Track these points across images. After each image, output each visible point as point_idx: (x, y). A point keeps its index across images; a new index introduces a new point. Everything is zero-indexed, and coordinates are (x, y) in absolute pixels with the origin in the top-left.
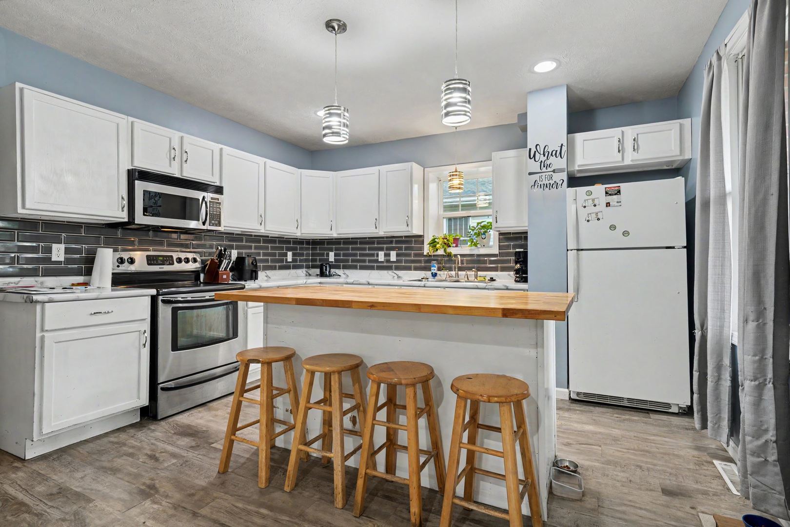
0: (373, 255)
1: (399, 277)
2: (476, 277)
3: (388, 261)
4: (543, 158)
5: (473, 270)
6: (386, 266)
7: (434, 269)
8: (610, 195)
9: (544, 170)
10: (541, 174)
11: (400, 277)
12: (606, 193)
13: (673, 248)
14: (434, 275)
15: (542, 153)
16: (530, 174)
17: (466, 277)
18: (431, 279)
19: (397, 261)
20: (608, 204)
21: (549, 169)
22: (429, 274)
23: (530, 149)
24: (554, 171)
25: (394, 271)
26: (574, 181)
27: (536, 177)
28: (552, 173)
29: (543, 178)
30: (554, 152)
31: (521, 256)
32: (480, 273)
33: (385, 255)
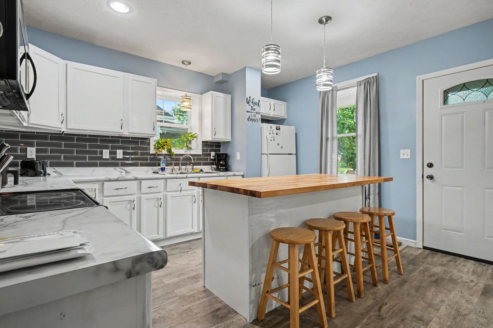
0: (96, 152)
1: (127, 172)
2: (193, 169)
3: (114, 158)
4: (252, 105)
5: (191, 165)
6: (113, 163)
7: (163, 165)
8: (277, 129)
9: (253, 111)
10: (251, 113)
12: (276, 128)
13: (292, 154)
14: (163, 169)
15: (252, 102)
16: (247, 112)
17: (186, 170)
18: (160, 172)
19: (124, 159)
20: (277, 134)
21: (255, 112)
22: (156, 168)
23: (247, 98)
24: (256, 113)
25: (122, 168)
26: (265, 120)
27: (249, 114)
28: (255, 114)
29: (252, 115)
30: (256, 103)
31: (224, 157)
32: (195, 167)
33: (111, 153)
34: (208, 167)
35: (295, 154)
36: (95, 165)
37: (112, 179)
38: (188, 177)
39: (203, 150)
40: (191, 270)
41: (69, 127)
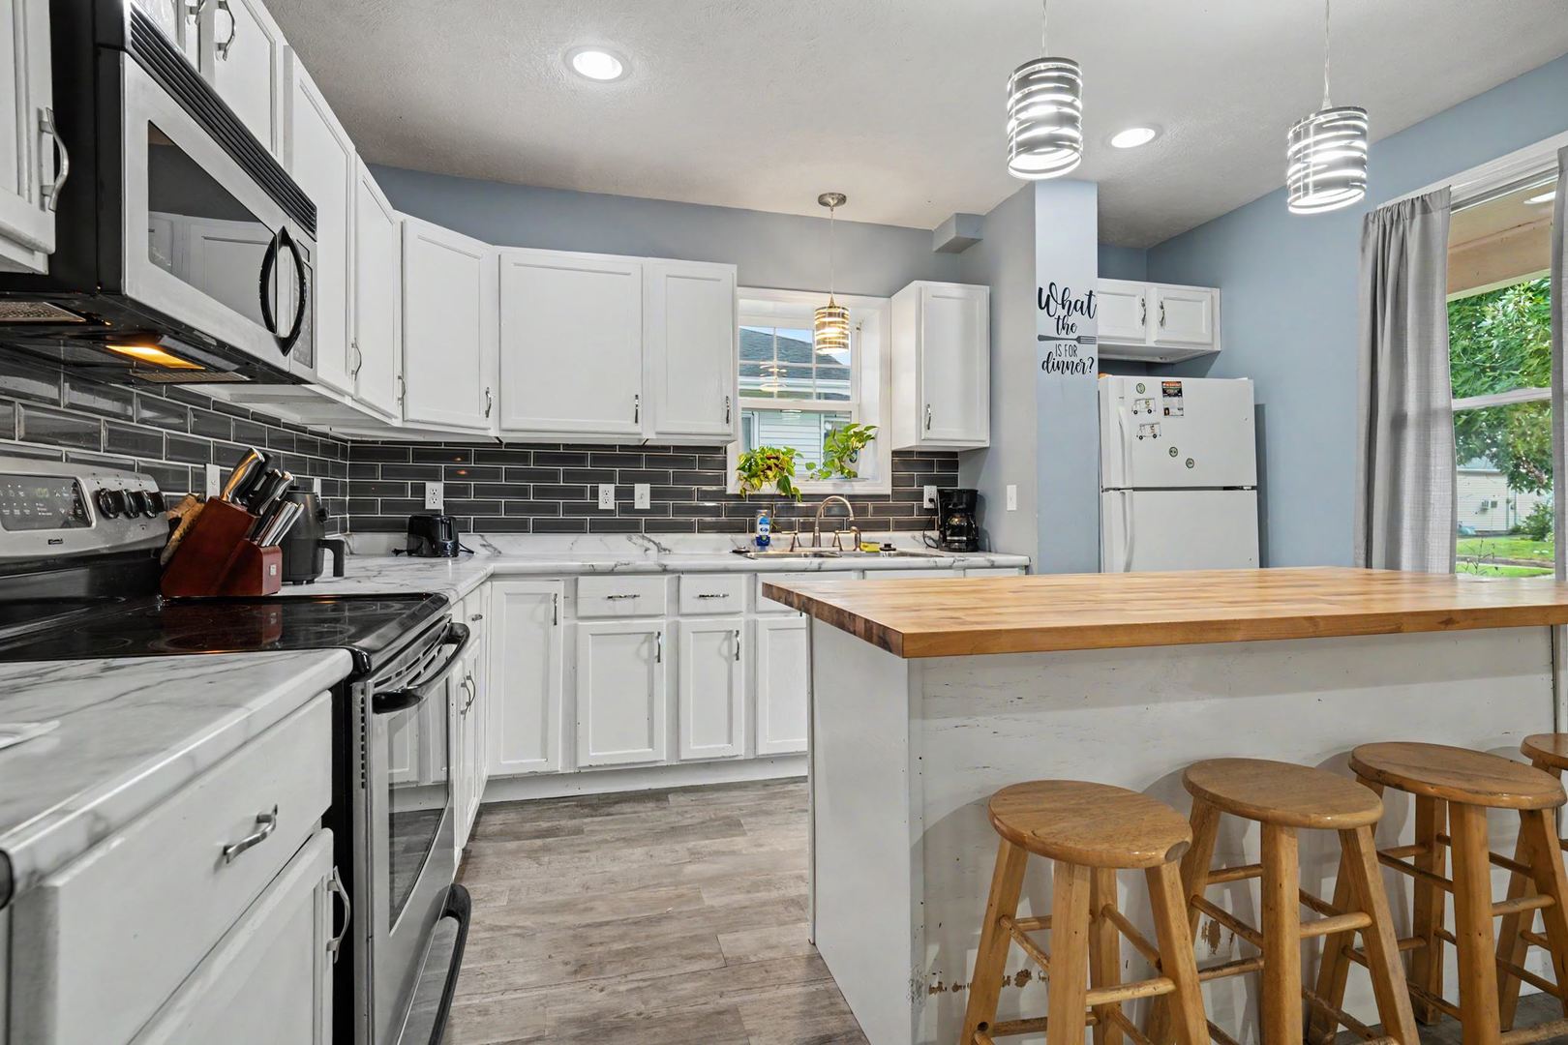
0: (581, 493)
1: (661, 549)
2: (857, 541)
3: (628, 509)
4: (1062, 313)
5: (854, 528)
6: (624, 522)
7: (763, 528)
8: (1170, 395)
9: (1063, 334)
10: (1058, 342)
11: (665, 550)
12: (1164, 391)
13: (1241, 488)
14: (762, 543)
15: (1060, 301)
16: (1041, 338)
17: (837, 544)
18: (754, 550)
19: (654, 510)
20: (1167, 411)
21: (1072, 335)
22: (744, 540)
23: (1041, 290)
24: (1078, 339)
25: (648, 535)
26: (1113, 363)
27: (1050, 345)
28: (1075, 343)
29: (1062, 349)
30: (1079, 305)
31: (964, 500)
32: (864, 536)
33: (618, 494)
34: (914, 538)
35: (1253, 488)
36: (577, 528)
37: (599, 569)
38: (824, 567)
39: (895, 482)
40: (797, 877)
41: (504, 426)
